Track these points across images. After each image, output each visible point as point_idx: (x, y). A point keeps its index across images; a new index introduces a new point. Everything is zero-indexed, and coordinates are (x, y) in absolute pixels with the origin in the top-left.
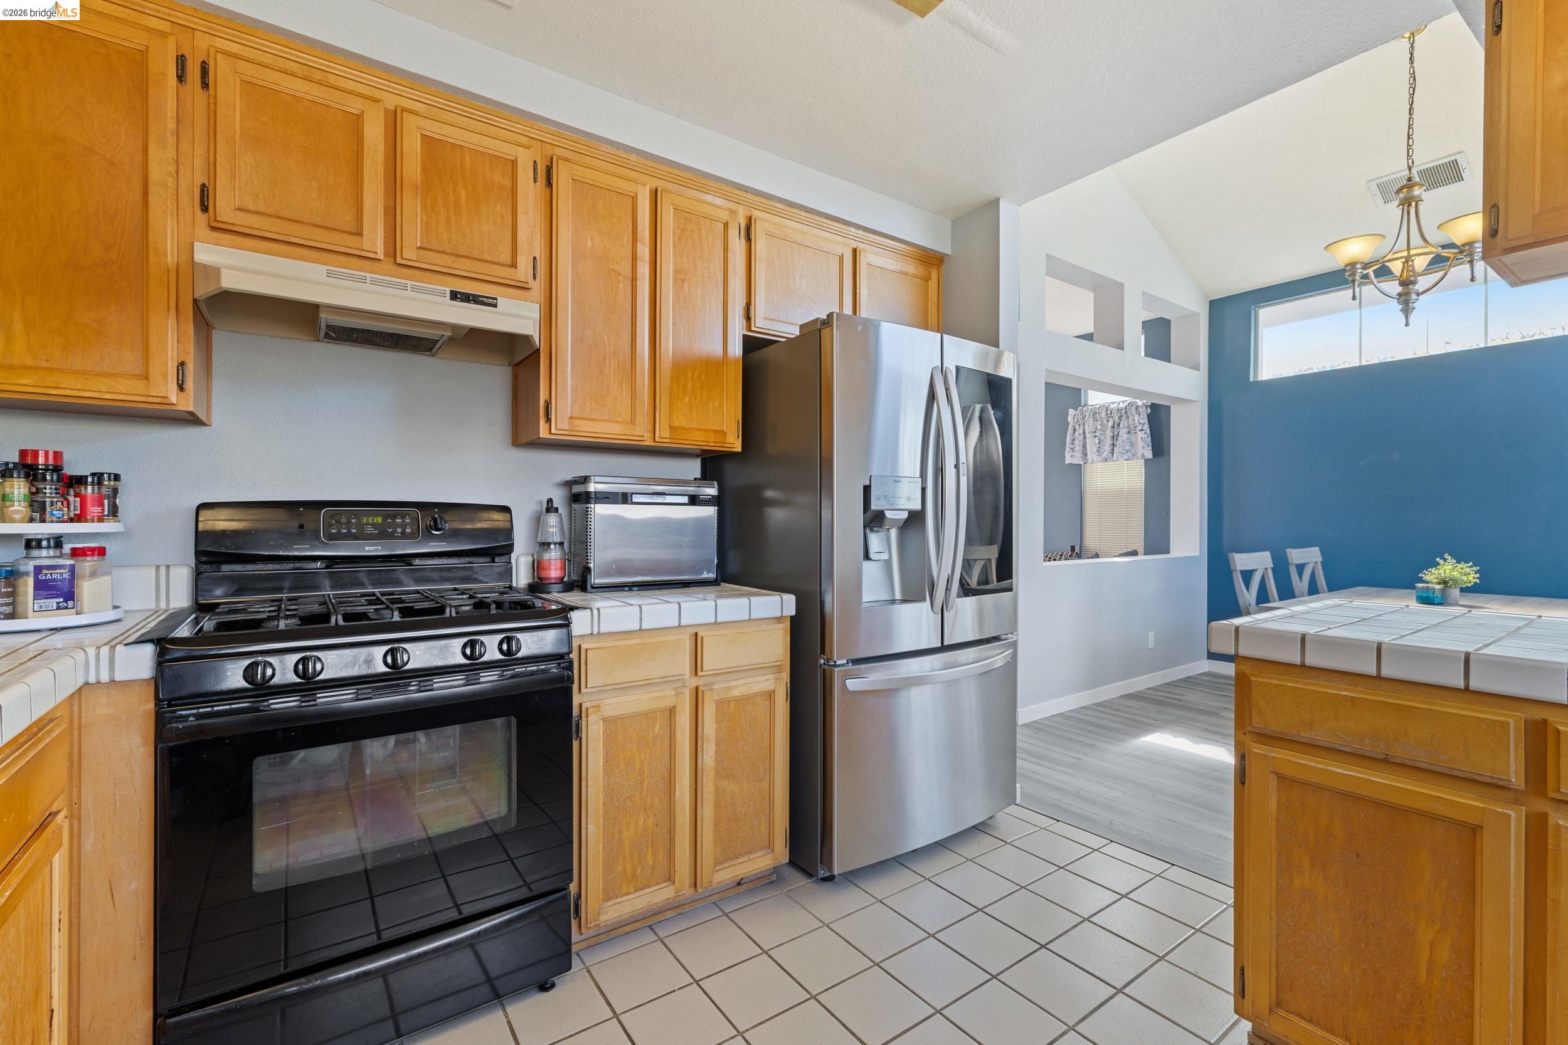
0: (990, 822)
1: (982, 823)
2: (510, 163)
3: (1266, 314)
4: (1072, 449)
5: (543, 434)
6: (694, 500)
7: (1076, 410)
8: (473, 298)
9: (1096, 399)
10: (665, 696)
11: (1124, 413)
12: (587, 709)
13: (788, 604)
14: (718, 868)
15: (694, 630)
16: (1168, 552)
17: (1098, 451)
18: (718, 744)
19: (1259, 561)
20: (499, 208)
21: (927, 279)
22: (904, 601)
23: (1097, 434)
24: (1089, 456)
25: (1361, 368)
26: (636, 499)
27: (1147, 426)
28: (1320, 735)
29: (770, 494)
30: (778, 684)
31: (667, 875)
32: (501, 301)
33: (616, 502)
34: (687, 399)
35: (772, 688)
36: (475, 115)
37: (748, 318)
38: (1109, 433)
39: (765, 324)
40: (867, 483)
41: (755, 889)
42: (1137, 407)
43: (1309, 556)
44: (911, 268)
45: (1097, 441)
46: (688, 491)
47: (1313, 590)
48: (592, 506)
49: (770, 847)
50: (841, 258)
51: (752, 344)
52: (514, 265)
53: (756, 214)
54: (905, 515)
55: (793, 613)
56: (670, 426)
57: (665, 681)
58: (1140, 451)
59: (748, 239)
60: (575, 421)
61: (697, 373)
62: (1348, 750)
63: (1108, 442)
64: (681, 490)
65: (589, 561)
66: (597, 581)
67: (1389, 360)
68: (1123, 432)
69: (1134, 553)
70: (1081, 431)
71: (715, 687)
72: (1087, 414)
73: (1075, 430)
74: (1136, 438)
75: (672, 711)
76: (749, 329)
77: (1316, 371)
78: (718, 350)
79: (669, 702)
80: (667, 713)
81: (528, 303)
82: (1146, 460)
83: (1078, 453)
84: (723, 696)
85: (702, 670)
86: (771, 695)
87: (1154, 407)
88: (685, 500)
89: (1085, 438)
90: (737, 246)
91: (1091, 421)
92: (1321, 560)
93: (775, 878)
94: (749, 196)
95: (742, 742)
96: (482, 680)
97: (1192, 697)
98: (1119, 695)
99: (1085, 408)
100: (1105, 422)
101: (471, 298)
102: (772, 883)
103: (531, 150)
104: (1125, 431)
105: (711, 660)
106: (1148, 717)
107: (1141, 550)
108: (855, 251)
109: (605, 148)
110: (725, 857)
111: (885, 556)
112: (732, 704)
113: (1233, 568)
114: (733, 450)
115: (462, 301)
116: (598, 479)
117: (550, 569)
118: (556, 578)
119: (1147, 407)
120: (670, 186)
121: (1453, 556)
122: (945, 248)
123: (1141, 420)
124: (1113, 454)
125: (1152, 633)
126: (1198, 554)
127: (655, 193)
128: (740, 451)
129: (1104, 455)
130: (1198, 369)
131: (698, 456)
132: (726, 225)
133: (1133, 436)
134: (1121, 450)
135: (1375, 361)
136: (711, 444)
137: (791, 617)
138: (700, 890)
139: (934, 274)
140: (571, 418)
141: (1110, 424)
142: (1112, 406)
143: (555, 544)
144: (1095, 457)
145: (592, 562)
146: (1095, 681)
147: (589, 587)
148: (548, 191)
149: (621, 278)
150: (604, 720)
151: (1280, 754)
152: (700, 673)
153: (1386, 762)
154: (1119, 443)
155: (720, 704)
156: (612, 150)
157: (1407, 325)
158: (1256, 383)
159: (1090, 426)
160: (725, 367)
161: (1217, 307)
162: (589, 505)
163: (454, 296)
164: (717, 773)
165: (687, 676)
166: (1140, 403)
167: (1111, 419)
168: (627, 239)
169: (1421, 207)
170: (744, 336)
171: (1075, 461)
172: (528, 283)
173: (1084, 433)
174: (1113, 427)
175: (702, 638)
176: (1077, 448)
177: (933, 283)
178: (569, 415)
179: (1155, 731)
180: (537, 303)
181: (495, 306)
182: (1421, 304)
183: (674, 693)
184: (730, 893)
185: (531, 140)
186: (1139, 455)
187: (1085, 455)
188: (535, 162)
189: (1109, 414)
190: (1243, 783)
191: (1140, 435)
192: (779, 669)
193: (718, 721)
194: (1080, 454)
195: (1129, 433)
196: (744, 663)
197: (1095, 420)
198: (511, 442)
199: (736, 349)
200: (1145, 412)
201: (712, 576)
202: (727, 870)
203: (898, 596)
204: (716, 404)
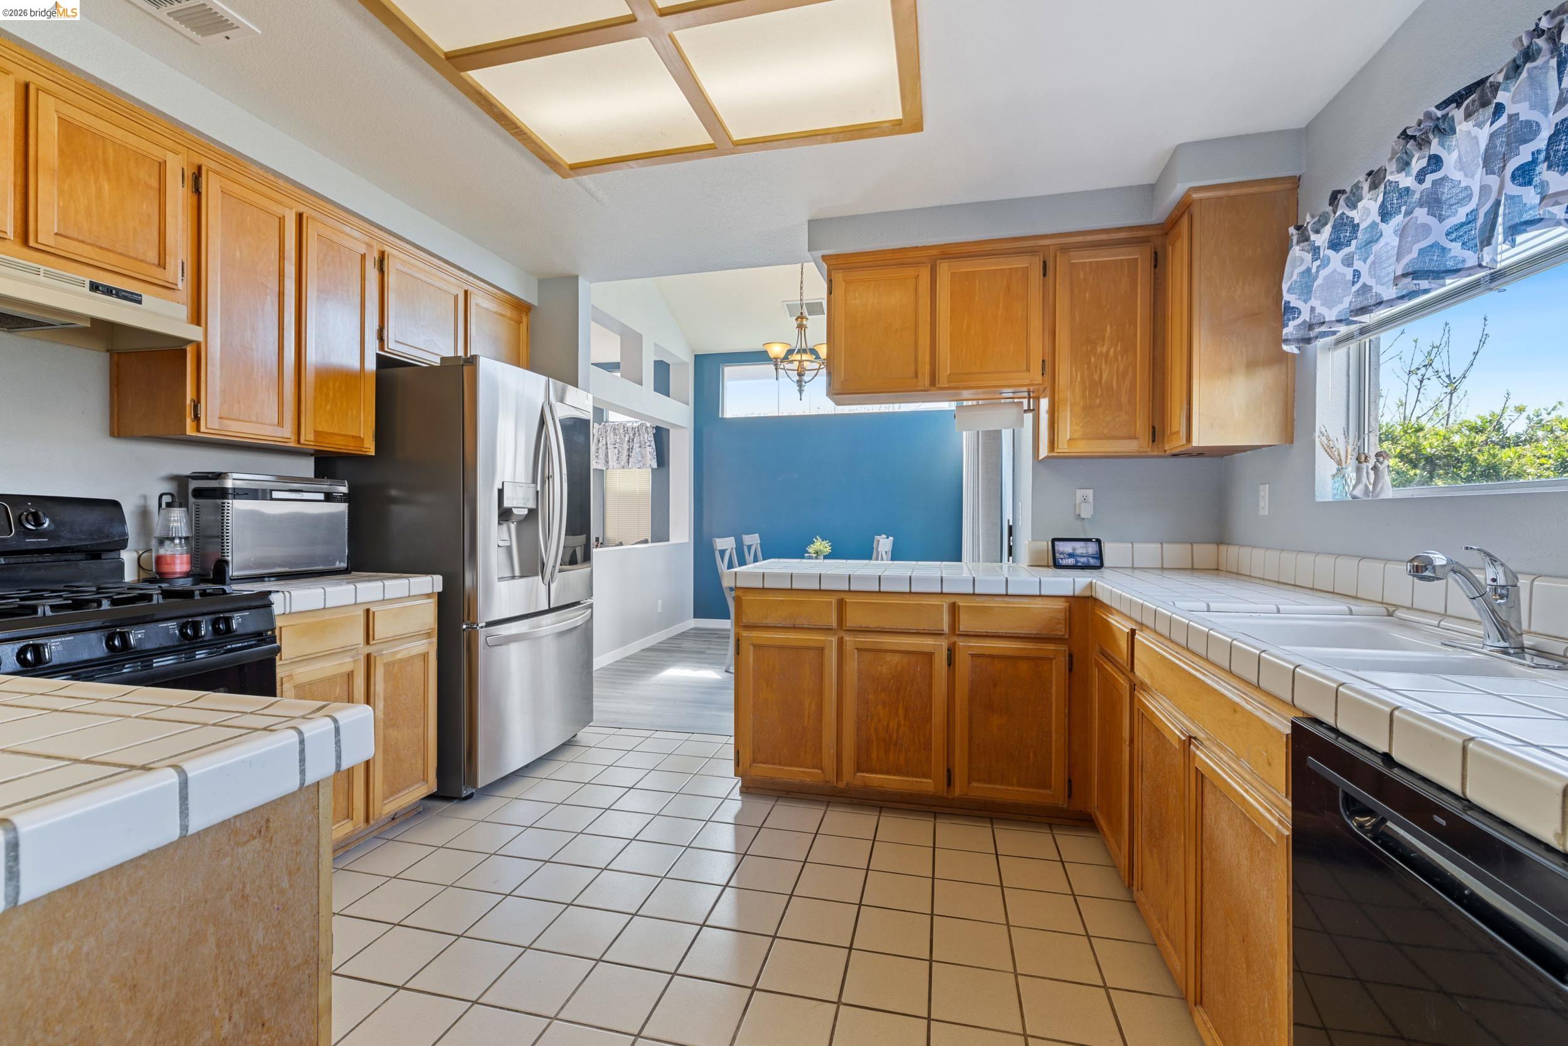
0: (574, 739)
1: (569, 741)
2: (157, 165)
3: (729, 371)
4: (597, 457)
5: (190, 431)
6: (329, 497)
7: (600, 424)
8: (117, 292)
9: (614, 417)
10: (345, 663)
11: (637, 431)
12: (282, 678)
13: (433, 583)
14: (385, 802)
15: (367, 607)
16: (668, 541)
17: (618, 460)
18: (385, 700)
19: (725, 543)
20: (145, 205)
21: (519, 322)
22: (521, 577)
23: (617, 446)
24: (610, 462)
25: (779, 417)
26: (275, 495)
27: (653, 443)
28: (770, 621)
29: (394, 493)
30: (429, 646)
31: (346, 813)
32: (145, 298)
33: (256, 498)
34: (329, 407)
35: (426, 651)
36: (119, 109)
37: (381, 339)
38: (626, 446)
39: (395, 347)
40: (501, 487)
41: (407, 821)
42: (647, 427)
43: (752, 540)
44: (508, 313)
45: (617, 452)
46: (322, 489)
47: (756, 560)
48: (230, 501)
49: (425, 780)
50: (456, 297)
51: (384, 362)
52: (162, 264)
53: (387, 249)
54: (525, 512)
55: (440, 589)
56: (315, 431)
57: (344, 651)
58: (649, 462)
59: (381, 271)
60: (225, 421)
61: (337, 384)
62: (781, 625)
63: (625, 453)
64: (318, 488)
65: (226, 554)
66: (235, 574)
67: (792, 414)
68: (636, 446)
69: (646, 541)
70: (604, 442)
71: (384, 652)
72: (609, 429)
73: (599, 441)
74: (646, 451)
75: (350, 676)
76: (382, 348)
77: (756, 415)
78: (355, 364)
79: (347, 668)
80: (346, 678)
81: (174, 303)
82: (652, 469)
83: (602, 461)
84: (390, 659)
85: (374, 639)
86: (425, 656)
87: (657, 428)
88: (321, 496)
89: (607, 448)
90: (372, 274)
91: (612, 435)
92: (759, 542)
93: (422, 809)
94: (382, 233)
95: (404, 696)
96: (197, 657)
97: (687, 644)
98: (639, 650)
99: (607, 424)
100: (623, 437)
101: (114, 292)
102: (419, 813)
103: (180, 156)
104: (638, 445)
105: (381, 630)
106: (662, 661)
107: (650, 540)
108: (466, 292)
109: (253, 168)
110: (393, 790)
111: (508, 544)
112: (396, 666)
113: (715, 548)
114: (368, 454)
115: (103, 293)
116: (235, 476)
117: (174, 564)
118: (181, 573)
119: (653, 428)
120: (314, 213)
121: (821, 537)
122: (533, 300)
123: (649, 438)
124: (628, 463)
125: (660, 601)
126: (687, 541)
127: (300, 216)
128: (374, 454)
129: (622, 463)
130: (688, 405)
131: (312, 455)
132: (363, 257)
133: (644, 450)
134: (634, 460)
135: (785, 414)
136: (351, 448)
137: (439, 593)
138: (372, 822)
139: (525, 320)
140: (220, 418)
141: (627, 439)
142: (628, 425)
143: (180, 538)
144: (615, 464)
145: (230, 554)
146: (623, 642)
147: (227, 579)
148: (195, 197)
149: (268, 291)
150: (295, 687)
151: (754, 634)
152: (372, 642)
153: (794, 628)
154: (633, 454)
155: (387, 665)
156: (261, 172)
157: (801, 399)
158: (723, 419)
159: (611, 438)
160: (362, 382)
161: (700, 360)
162: (226, 501)
163: (94, 287)
164: (384, 723)
165: (362, 646)
166: (648, 425)
167: (627, 435)
168: (274, 255)
169: (807, 330)
170: (378, 356)
171: (599, 467)
172: (177, 285)
173: (607, 444)
174: (629, 441)
175: (374, 612)
176: (601, 456)
177: (523, 327)
178: (218, 416)
179: (668, 668)
180: (184, 304)
181: (140, 302)
182: (807, 388)
183: (351, 660)
184: (387, 827)
185: (176, 145)
186: (648, 465)
187: (607, 462)
188: (183, 169)
189: (626, 430)
190: (738, 654)
191: (649, 449)
192: (428, 635)
193: (386, 681)
194: (603, 461)
195: (640, 447)
196: (406, 632)
197: (615, 434)
198: (109, 433)
199: (371, 365)
200: (652, 431)
201: (344, 565)
202: (393, 802)
203: (517, 573)
204: (354, 412)
